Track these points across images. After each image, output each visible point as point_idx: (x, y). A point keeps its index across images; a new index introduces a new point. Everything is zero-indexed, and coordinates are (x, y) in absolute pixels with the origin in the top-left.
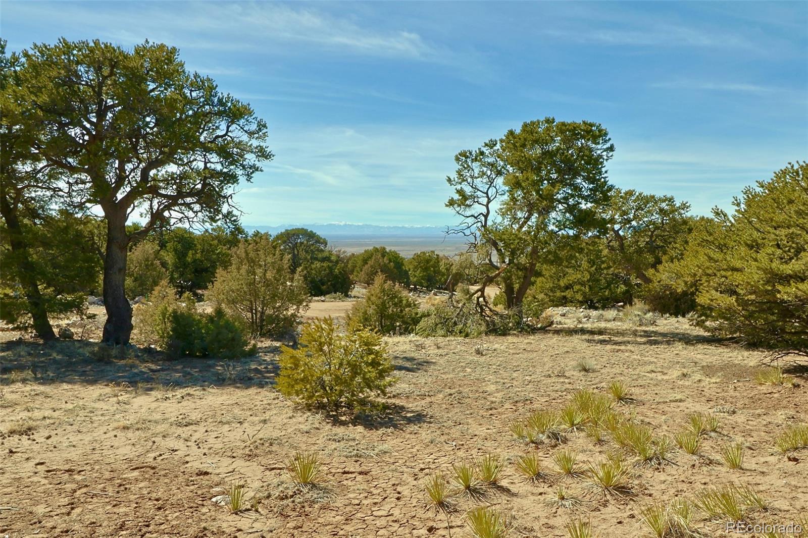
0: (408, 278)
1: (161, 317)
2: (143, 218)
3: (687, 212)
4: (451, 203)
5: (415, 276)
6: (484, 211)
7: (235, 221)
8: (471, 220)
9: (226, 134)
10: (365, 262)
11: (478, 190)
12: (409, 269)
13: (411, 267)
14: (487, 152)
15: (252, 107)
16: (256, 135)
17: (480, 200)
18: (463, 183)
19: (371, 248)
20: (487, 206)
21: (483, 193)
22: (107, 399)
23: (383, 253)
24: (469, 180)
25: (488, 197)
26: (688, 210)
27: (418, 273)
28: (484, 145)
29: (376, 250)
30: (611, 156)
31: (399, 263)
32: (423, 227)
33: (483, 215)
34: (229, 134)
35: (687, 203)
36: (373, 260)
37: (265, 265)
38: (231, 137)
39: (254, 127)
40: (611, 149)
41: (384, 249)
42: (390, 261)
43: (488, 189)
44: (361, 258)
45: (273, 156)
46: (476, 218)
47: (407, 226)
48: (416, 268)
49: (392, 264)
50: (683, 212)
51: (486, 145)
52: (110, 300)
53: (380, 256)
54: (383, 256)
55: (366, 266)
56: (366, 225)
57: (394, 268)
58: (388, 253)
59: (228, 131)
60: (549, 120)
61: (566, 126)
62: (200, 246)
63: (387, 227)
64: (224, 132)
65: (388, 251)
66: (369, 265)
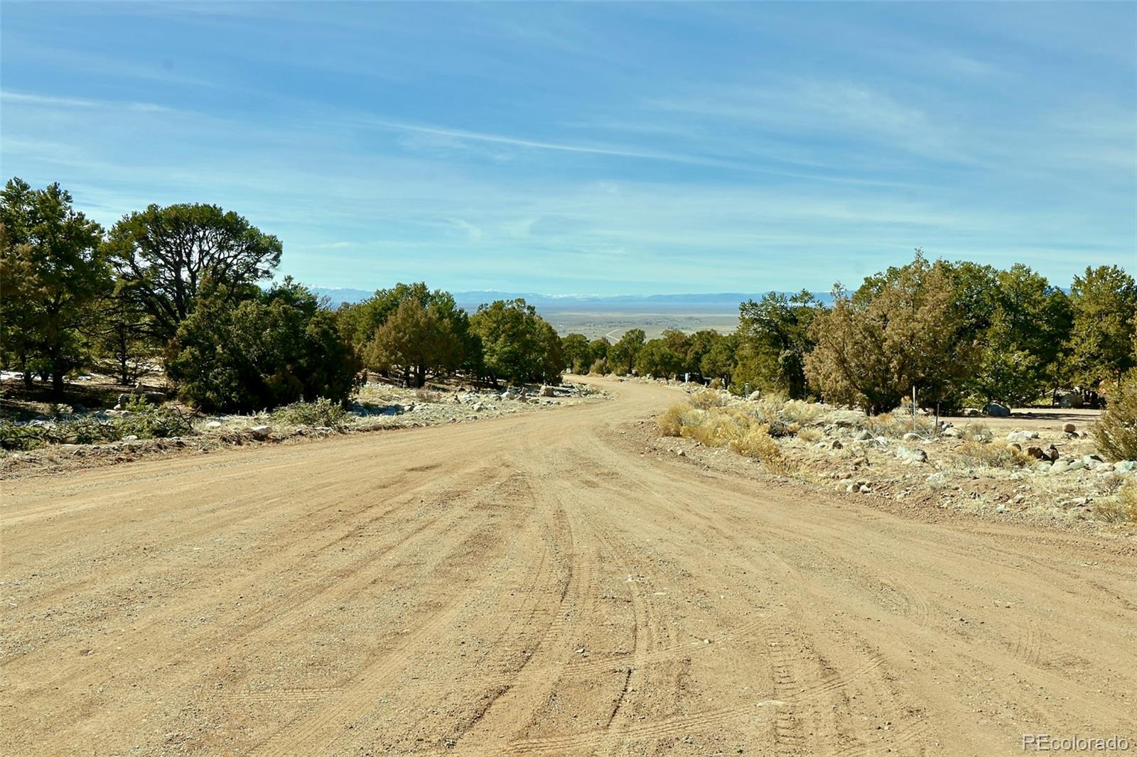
0: (479, 358)
10: (379, 318)
12: (480, 336)
13: (483, 331)
23: (424, 298)
27: (499, 345)
29: (403, 289)
31: (459, 320)
36: (400, 310)
41: (423, 287)
42: (441, 317)
44: (368, 311)
48: (493, 333)
49: (445, 321)
53: (415, 303)
54: (423, 303)
55: (382, 329)
57: (451, 331)
58: (433, 298)
65: (432, 292)
66: (390, 324)
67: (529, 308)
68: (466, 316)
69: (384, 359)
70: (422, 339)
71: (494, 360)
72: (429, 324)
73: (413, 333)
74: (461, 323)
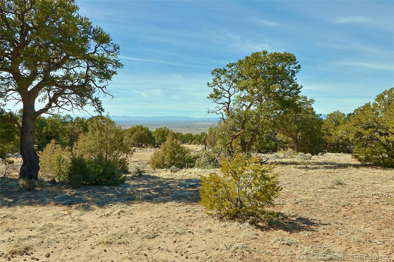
0: (154, 141)
1: (58, 162)
2: (40, 102)
3: (313, 103)
4: (211, 96)
5: (158, 140)
6: (228, 100)
7: (100, 104)
8: (221, 106)
9: (95, 52)
10: (132, 133)
11: (224, 89)
12: (155, 136)
13: (155, 135)
14: (228, 70)
15: (111, 36)
16: (111, 54)
17: (225, 95)
18: (215, 86)
19: (135, 126)
20: (229, 98)
21: (226, 91)
22: (60, 218)
23: (142, 129)
24: (219, 84)
25: (229, 93)
26: (313, 102)
27: (159, 138)
28: (226, 66)
29: (138, 127)
30: (299, 71)
31: (150, 133)
32: (152, 117)
33: (227, 103)
34: (97, 52)
35: (313, 99)
36: (137, 132)
37: (108, 131)
38: (98, 54)
39: (111, 48)
40: (299, 67)
41: (142, 126)
42: (146, 133)
43: (229, 89)
44: (130, 131)
45: (124, 65)
46: (223, 104)
47: (144, 116)
48: (158, 136)
49: (146, 134)
50: (311, 103)
51: (228, 66)
52: (25, 151)
53: (140, 130)
54: (142, 130)
55: (133, 135)
56: (124, 116)
57: (148, 136)
58: (144, 128)
59: (96, 50)
60: (265, 52)
61: (276, 55)
62: (50, 125)
63: (134, 117)
64: (93, 51)
65: (144, 127)
66: (135, 134)
67: (168, 129)
68: (151, 132)
69: (133, 142)
70: (141, 137)
71: (158, 142)
72: (143, 134)
73: (140, 136)
74: (150, 134)
